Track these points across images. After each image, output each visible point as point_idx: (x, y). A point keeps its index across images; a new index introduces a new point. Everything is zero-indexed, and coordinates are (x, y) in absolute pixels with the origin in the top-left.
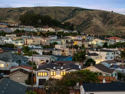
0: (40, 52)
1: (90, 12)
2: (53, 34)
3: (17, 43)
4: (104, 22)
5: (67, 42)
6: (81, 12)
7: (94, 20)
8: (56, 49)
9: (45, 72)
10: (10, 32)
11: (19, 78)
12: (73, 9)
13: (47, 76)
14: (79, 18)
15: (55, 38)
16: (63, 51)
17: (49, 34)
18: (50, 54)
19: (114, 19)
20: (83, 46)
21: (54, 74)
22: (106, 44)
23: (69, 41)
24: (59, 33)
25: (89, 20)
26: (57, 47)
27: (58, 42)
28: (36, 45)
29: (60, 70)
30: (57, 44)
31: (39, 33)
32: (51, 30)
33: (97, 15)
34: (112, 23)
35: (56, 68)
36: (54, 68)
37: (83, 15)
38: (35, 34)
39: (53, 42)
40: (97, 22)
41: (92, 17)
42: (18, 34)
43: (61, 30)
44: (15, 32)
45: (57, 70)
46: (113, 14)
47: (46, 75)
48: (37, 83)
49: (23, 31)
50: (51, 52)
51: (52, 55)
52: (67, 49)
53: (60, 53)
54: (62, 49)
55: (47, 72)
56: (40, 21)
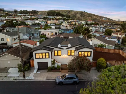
0: (54, 27)
1: (76, 12)
2: (62, 19)
3: (42, 22)
4: (81, 16)
5: (68, 22)
6: (72, 12)
7: (78, 15)
8: (63, 26)
9: (45, 53)
10: (41, 18)
11: (9, 62)
12: (69, 11)
13: (49, 58)
14: (72, 14)
15: (62, 20)
16: (66, 27)
17: (59, 19)
18: (60, 28)
19: (85, 15)
20: (76, 24)
21: (59, 54)
22: (87, 23)
23: (69, 22)
24: (64, 18)
25: (75, 15)
26: (63, 24)
27: (64, 22)
28: (52, 24)
29: (66, 49)
30: (63, 23)
31: (54, 19)
32: (60, 17)
33: (79, 13)
34: (84, 16)
35: (61, 46)
36: (59, 46)
37: (73, 13)
38: (53, 19)
39: (61, 22)
40: (79, 16)
41: (77, 14)
42: (45, 19)
43: (65, 18)
44: (43, 18)
45: (63, 49)
46: (85, 13)
47: (47, 57)
48: (35, 67)
49: (47, 18)
50: (60, 27)
51: (61, 29)
52: (69, 26)
53: (65, 28)
54: (66, 25)
55: (49, 53)
56: (56, 14)
